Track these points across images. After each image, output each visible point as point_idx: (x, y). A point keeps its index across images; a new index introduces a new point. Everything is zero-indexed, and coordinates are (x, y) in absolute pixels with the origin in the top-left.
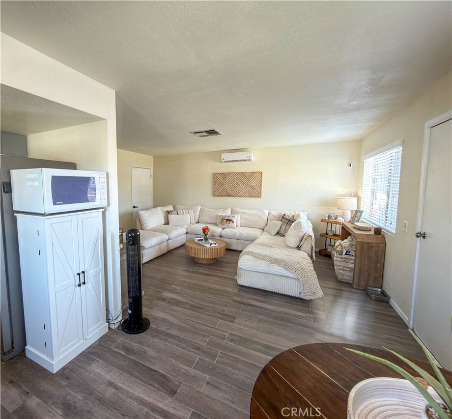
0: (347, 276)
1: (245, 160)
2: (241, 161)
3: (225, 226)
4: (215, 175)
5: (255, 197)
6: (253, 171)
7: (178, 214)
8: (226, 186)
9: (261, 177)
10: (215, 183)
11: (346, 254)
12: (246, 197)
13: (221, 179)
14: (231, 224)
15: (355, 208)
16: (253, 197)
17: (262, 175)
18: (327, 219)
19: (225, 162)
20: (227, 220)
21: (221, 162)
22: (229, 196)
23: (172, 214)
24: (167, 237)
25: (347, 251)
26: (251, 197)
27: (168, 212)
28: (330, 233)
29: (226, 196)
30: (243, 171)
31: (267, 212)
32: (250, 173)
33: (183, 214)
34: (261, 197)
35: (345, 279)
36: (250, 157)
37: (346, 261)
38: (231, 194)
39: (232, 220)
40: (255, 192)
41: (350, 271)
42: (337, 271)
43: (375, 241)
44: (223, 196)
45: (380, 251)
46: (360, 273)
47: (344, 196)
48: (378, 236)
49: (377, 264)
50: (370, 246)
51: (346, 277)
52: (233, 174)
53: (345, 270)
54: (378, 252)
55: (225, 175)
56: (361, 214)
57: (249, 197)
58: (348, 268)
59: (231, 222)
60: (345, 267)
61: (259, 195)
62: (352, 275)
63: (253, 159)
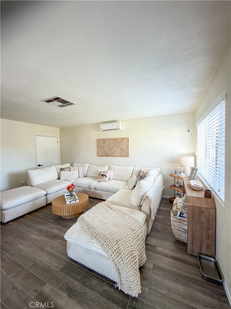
0: (183, 236)
1: (116, 129)
2: (114, 129)
3: (100, 180)
4: (98, 141)
5: (124, 157)
6: (123, 137)
7: (70, 171)
8: (105, 149)
9: (128, 141)
10: (98, 146)
11: (180, 216)
12: (119, 156)
13: (102, 144)
14: (104, 178)
15: (193, 166)
16: (123, 157)
17: (128, 140)
18: (174, 173)
19: (103, 131)
20: (102, 175)
21: (101, 131)
22: (108, 156)
23: (65, 171)
24: (45, 193)
25: (181, 213)
26: (122, 157)
27: (62, 169)
28: (177, 185)
29: (105, 156)
30: (116, 137)
31: (132, 168)
32: (120, 138)
33: (74, 170)
34: (128, 156)
35: (181, 239)
36: (118, 127)
37: (180, 222)
38: (109, 154)
39: (106, 175)
40: (125, 154)
41: (185, 232)
42: (174, 231)
43: (205, 206)
44: (104, 156)
45: (210, 217)
46: (193, 239)
47: (184, 155)
48: (208, 199)
49: (209, 231)
50: (200, 211)
51: (182, 238)
52: (109, 140)
53: (181, 231)
54: (209, 217)
55: (104, 140)
56: (196, 172)
57: (121, 156)
58: (183, 229)
59: (104, 177)
60: (180, 228)
61: (127, 155)
62: (187, 236)
63: (121, 128)
